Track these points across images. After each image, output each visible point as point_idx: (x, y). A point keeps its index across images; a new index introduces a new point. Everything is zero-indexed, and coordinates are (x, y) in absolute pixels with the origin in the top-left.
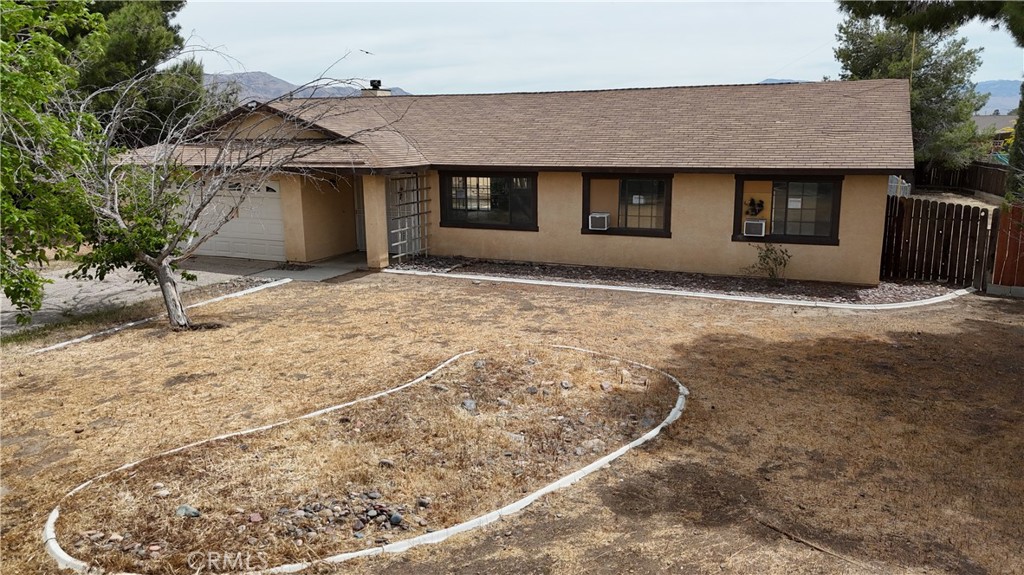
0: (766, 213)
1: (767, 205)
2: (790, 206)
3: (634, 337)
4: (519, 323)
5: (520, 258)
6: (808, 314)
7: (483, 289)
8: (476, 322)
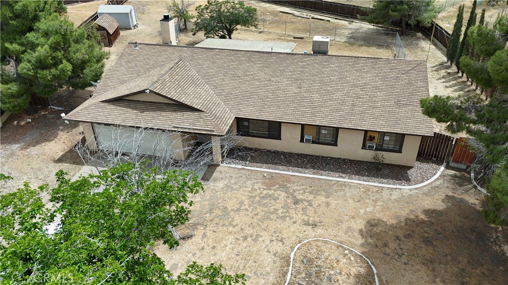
0: (376, 140)
1: (376, 138)
2: (385, 139)
3: (344, 226)
4: (299, 217)
5: (273, 149)
6: (395, 195)
7: (270, 182)
8: (283, 218)
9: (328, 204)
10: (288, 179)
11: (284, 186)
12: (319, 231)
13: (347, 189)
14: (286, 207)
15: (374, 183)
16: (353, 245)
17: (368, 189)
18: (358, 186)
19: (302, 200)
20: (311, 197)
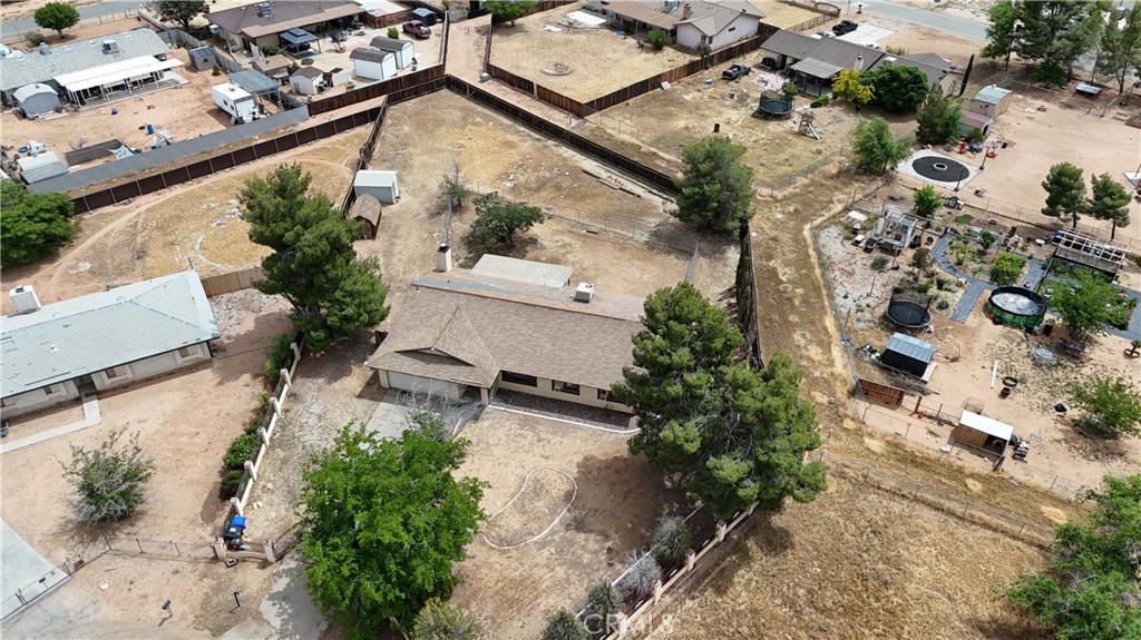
3: (567, 459)
4: (539, 451)
5: (531, 393)
6: (613, 437)
7: (524, 423)
8: (527, 452)
9: (561, 443)
10: (537, 421)
11: (533, 427)
12: (549, 461)
13: (579, 432)
14: (531, 444)
15: (600, 427)
16: (570, 472)
17: (594, 432)
18: (587, 429)
19: (543, 439)
20: (550, 437)
